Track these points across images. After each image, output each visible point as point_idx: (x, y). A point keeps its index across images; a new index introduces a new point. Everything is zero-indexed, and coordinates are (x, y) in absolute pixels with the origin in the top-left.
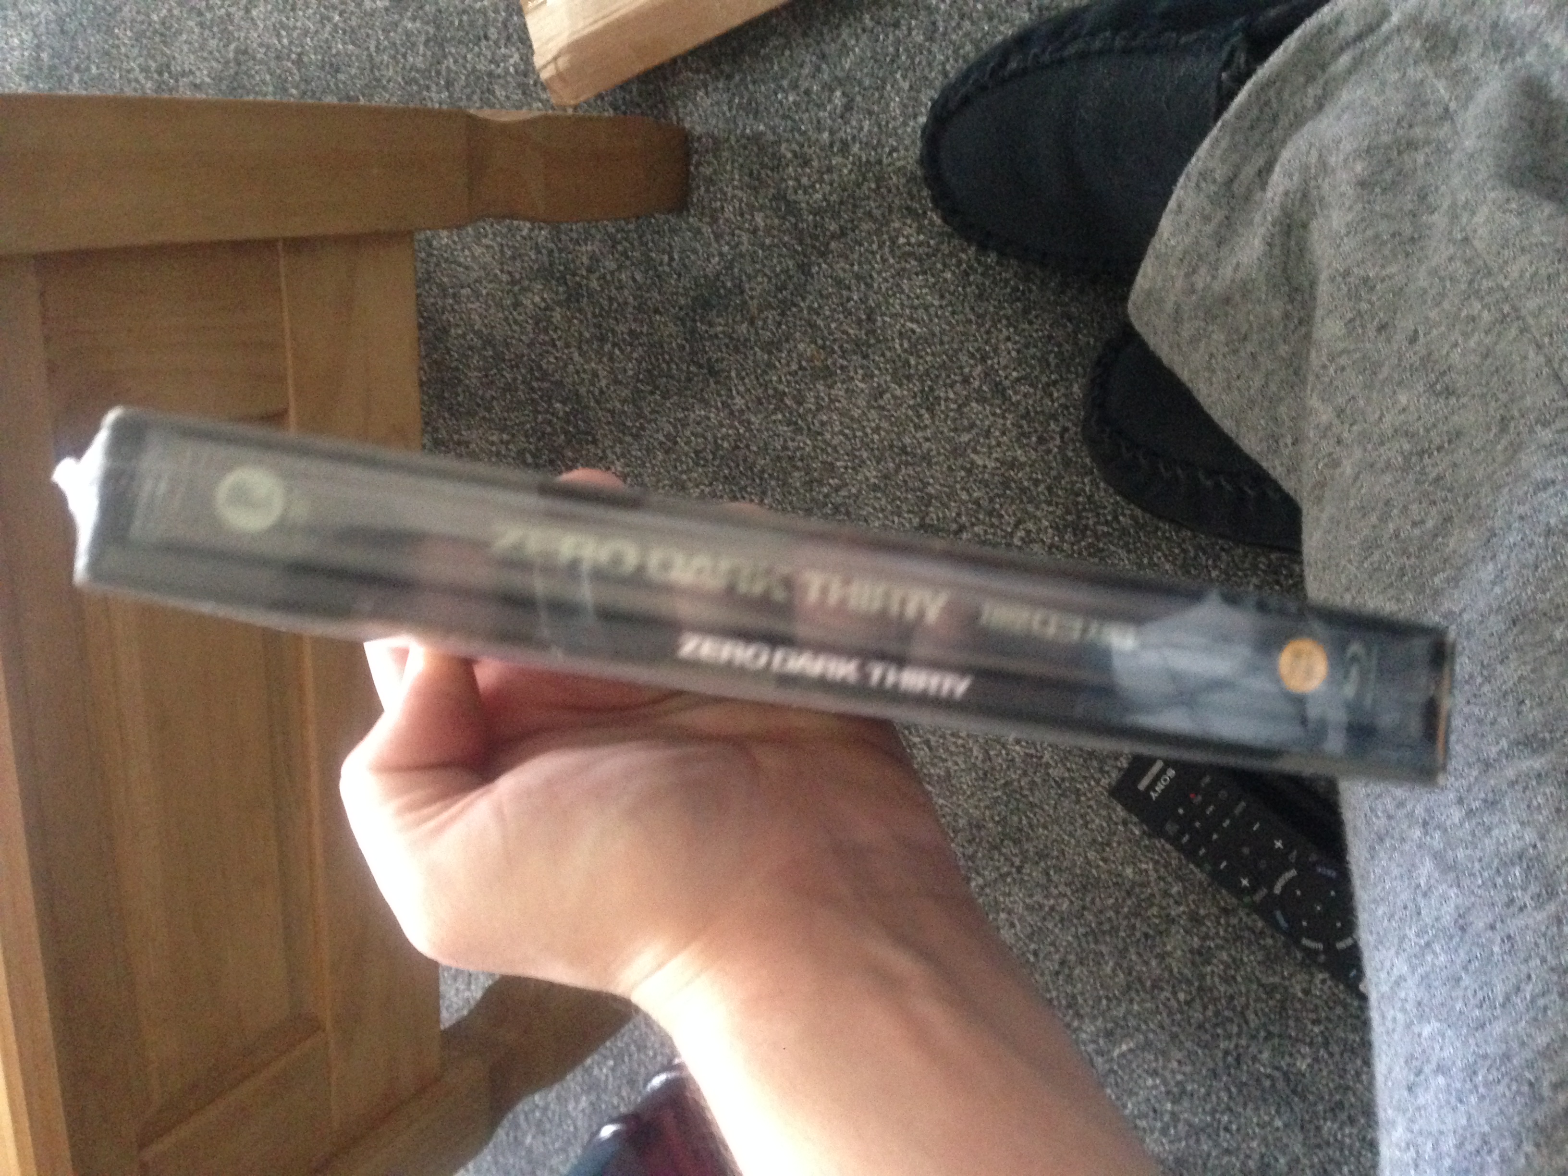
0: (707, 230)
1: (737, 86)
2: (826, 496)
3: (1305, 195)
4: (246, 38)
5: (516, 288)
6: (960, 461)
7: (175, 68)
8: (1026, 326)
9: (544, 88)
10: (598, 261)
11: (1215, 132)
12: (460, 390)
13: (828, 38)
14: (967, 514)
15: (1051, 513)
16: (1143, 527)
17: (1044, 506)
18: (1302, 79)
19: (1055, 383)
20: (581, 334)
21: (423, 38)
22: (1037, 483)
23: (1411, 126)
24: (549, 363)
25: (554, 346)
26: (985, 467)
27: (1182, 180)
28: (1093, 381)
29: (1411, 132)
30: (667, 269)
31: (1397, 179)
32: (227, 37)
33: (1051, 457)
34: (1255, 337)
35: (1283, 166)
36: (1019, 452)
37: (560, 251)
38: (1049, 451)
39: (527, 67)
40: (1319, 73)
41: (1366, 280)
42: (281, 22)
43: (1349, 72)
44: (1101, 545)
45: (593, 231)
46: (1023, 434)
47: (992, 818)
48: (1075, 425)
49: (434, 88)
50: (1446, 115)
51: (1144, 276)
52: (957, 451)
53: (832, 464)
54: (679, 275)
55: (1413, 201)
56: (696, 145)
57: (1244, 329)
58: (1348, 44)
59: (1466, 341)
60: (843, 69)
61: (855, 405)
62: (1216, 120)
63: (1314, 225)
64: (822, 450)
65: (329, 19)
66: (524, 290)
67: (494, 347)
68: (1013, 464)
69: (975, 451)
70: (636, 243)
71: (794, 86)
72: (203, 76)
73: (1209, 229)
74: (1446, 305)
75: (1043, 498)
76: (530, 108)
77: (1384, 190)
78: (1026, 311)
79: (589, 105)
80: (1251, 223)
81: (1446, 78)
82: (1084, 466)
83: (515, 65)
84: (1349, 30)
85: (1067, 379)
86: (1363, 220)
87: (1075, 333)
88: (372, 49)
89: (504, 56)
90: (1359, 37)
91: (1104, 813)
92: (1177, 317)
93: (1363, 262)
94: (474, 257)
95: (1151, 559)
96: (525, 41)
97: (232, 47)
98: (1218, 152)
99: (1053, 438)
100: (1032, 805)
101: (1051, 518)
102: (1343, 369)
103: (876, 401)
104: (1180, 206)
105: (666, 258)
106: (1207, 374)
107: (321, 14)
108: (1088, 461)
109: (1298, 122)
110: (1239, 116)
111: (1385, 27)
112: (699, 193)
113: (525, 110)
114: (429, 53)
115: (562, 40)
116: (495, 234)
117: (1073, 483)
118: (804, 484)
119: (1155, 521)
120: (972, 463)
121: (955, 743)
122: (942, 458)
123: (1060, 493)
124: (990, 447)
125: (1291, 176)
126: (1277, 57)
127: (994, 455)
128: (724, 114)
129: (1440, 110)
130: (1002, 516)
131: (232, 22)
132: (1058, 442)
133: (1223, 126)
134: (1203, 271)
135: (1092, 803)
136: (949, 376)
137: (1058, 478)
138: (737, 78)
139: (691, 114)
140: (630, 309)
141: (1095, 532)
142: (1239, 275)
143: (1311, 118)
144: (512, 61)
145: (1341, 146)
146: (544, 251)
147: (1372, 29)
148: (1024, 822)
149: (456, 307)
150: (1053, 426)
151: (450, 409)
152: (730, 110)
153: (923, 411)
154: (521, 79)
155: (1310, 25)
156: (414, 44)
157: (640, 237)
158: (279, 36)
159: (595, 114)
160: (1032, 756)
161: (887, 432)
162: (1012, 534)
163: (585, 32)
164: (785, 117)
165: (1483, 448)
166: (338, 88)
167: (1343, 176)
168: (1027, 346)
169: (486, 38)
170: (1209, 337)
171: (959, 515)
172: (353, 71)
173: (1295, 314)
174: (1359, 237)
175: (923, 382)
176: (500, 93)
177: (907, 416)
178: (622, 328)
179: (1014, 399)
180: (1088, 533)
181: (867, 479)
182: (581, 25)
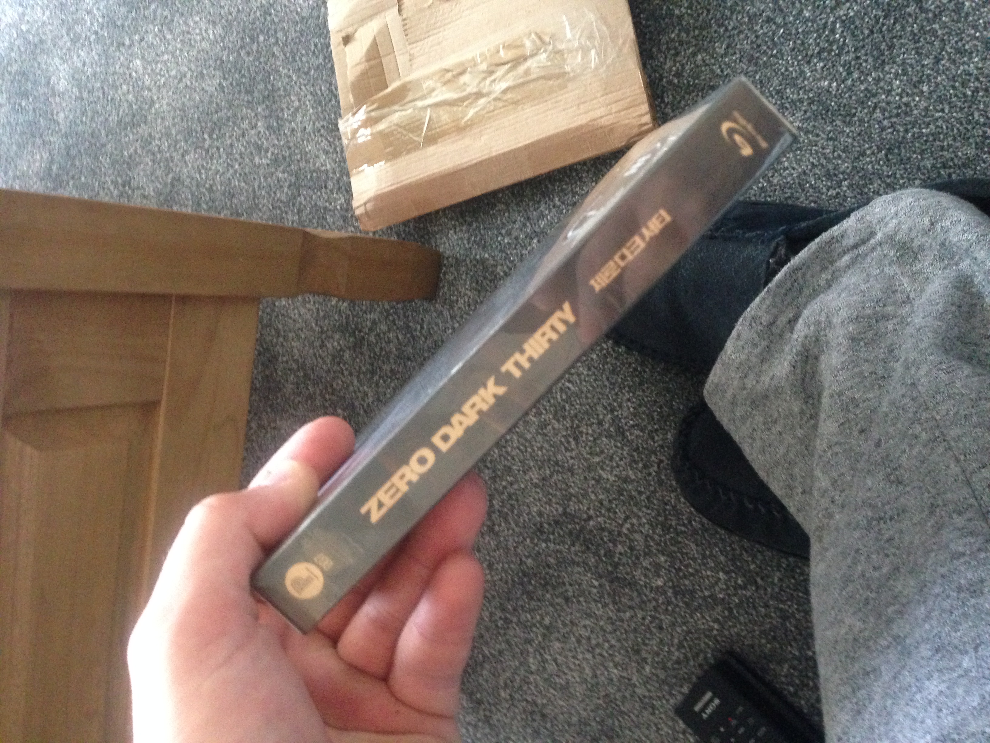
0: (446, 313)
1: (474, 230)
2: (505, 487)
3: (817, 340)
4: (180, 172)
5: (324, 336)
6: (592, 474)
7: (134, 184)
8: (641, 393)
9: (357, 220)
10: (376, 324)
11: (763, 294)
12: (279, 395)
13: (532, 209)
14: (594, 509)
15: (649, 514)
16: (706, 530)
17: (644, 509)
18: (818, 268)
19: (656, 430)
20: (360, 368)
21: (287, 184)
22: (640, 493)
23: (884, 305)
24: (338, 384)
25: (343, 374)
26: (608, 479)
27: (741, 320)
28: (681, 432)
29: (886, 308)
30: (418, 333)
31: (875, 338)
32: (168, 170)
33: (651, 478)
34: (782, 422)
35: (804, 320)
36: (631, 472)
37: (354, 316)
38: (649, 474)
39: (348, 206)
40: (830, 266)
41: (853, 399)
42: (203, 166)
43: (848, 267)
44: (680, 539)
45: (376, 306)
46: (634, 461)
47: (595, 719)
48: (668, 459)
49: (290, 213)
50: (908, 300)
51: (715, 374)
52: (590, 468)
53: (510, 468)
54: (426, 338)
55: (884, 353)
56: (445, 262)
57: (776, 415)
58: (848, 250)
59: (910, 450)
60: (539, 226)
61: (528, 431)
62: (764, 287)
63: (823, 358)
64: (505, 458)
65: (232, 167)
66: (328, 337)
67: (304, 370)
68: (626, 480)
69: (602, 469)
70: (401, 316)
71: (509, 234)
72: (150, 191)
73: (756, 351)
74: (899, 426)
75: (643, 504)
76: (347, 231)
77: (866, 344)
78: (641, 384)
79: (383, 232)
80: (783, 351)
81: (908, 276)
82: (671, 486)
83: (341, 205)
84: (850, 241)
85: (664, 429)
86: (853, 361)
87: (671, 400)
88: (256, 186)
89: (335, 199)
90: (856, 246)
91: (670, 723)
92: (733, 403)
93: (852, 387)
94: (300, 315)
95: (711, 552)
96: (348, 190)
97: (170, 176)
98: (764, 307)
99: (652, 466)
100: (622, 713)
101: (648, 517)
102: (837, 454)
103: (542, 429)
104: (739, 336)
105: (419, 327)
106: (750, 441)
107: (228, 164)
108: (674, 483)
109: (815, 293)
110: (778, 286)
111: (872, 241)
112: (444, 290)
113: (343, 231)
114: (290, 193)
115: (371, 194)
116: (314, 302)
117: (663, 496)
118: (490, 478)
119: (715, 527)
120: (600, 476)
121: (574, 663)
122: (580, 471)
123: (655, 502)
124: (612, 467)
125: (809, 326)
126: (804, 254)
127: (615, 473)
128: (464, 245)
129: (904, 296)
130: (615, 513)
131: (172, 162)
132: (656, 468)
133: (768, 291)
134: (751, 376)
135: (663, 716)
136: (589, 419)
137: (654, 492)
138: (475, 225)
139: (445, 243)
140: (393, 356)
141: (676, 529)
142: (773, 383)
143: (823, 292)
144: (339, 202)
145: (840, 313)
146: (344, 316)
147: (864, 242)
148: (617, 723)
149: (285, 343)
150: (653, 458)
151: (271, 406)
152: (469, 243)
153: (571, 440)
154: (343, 213)
155: (825, 236)
156: (281, 187)
157: (405, 313)
158: (200, 173)
159: (385, 238)
160: (624, 678)
161: (547, 451)
162: (622, 526)
163: (386, 190)
164: (501, 251)
165: (920, 523)
166: (231, 206)
167: (841, 332)
168: (640, 406)
169: (326, 187)
170: (753, 418)
171: (589, 509)
172: (242, 198)
173: (808, 411)
174: (849, 372)
175: (572, 421)
176: (330, 220)
177: (561, 441)
178: (386, 367)
179: (629, 438)
180: (672, 530)
181: (531, 479)
182: (383, 186)
